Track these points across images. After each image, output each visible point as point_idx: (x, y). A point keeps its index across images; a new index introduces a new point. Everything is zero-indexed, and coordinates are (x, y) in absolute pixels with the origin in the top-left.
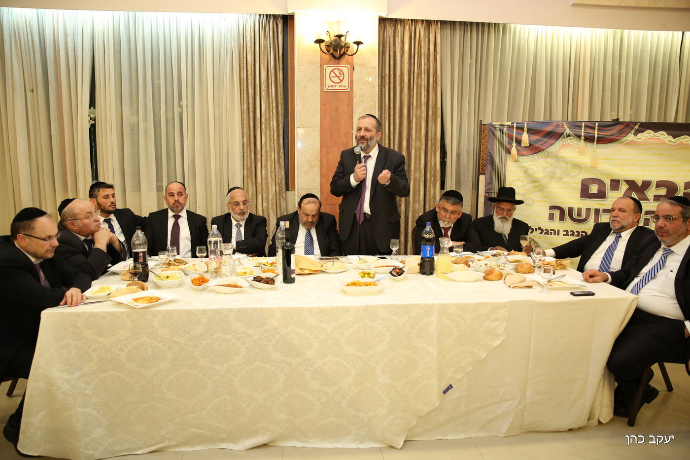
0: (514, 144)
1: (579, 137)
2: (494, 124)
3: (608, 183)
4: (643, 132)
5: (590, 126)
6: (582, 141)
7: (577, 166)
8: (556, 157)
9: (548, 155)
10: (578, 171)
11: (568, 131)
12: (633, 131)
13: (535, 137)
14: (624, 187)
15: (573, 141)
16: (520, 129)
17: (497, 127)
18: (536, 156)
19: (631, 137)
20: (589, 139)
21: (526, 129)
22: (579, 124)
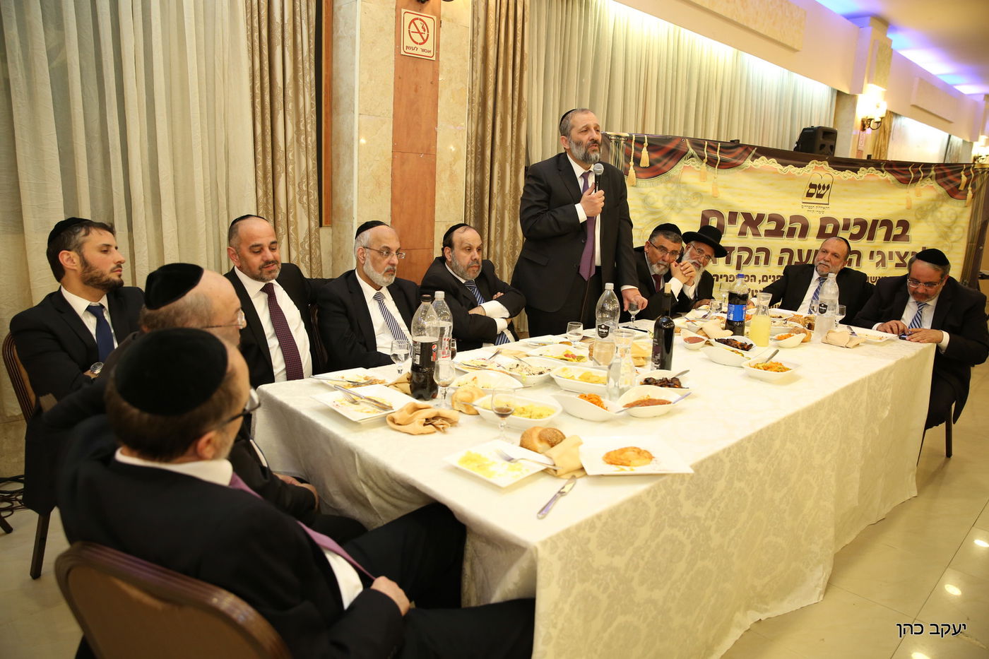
0: (632, 163)
1: (702, 158)
2: (608, 133)
3: (726, 215)
4: (758, 157)
5: (712, 147)
6: (704, 164)
7: (698, 195)
8: (678, 182)
9: (669, 180)
10: (699, 201)
11: (691, 151)
12: (750, 156)
13: (656, 156)
14: (741, 220)
15: (694, 164)
16: (640, 142)
17: (613, 138)
18: (655, 180)
19: (748, 163)
20: (712, 162)
21: (646, 144)
22: (702, 142)
